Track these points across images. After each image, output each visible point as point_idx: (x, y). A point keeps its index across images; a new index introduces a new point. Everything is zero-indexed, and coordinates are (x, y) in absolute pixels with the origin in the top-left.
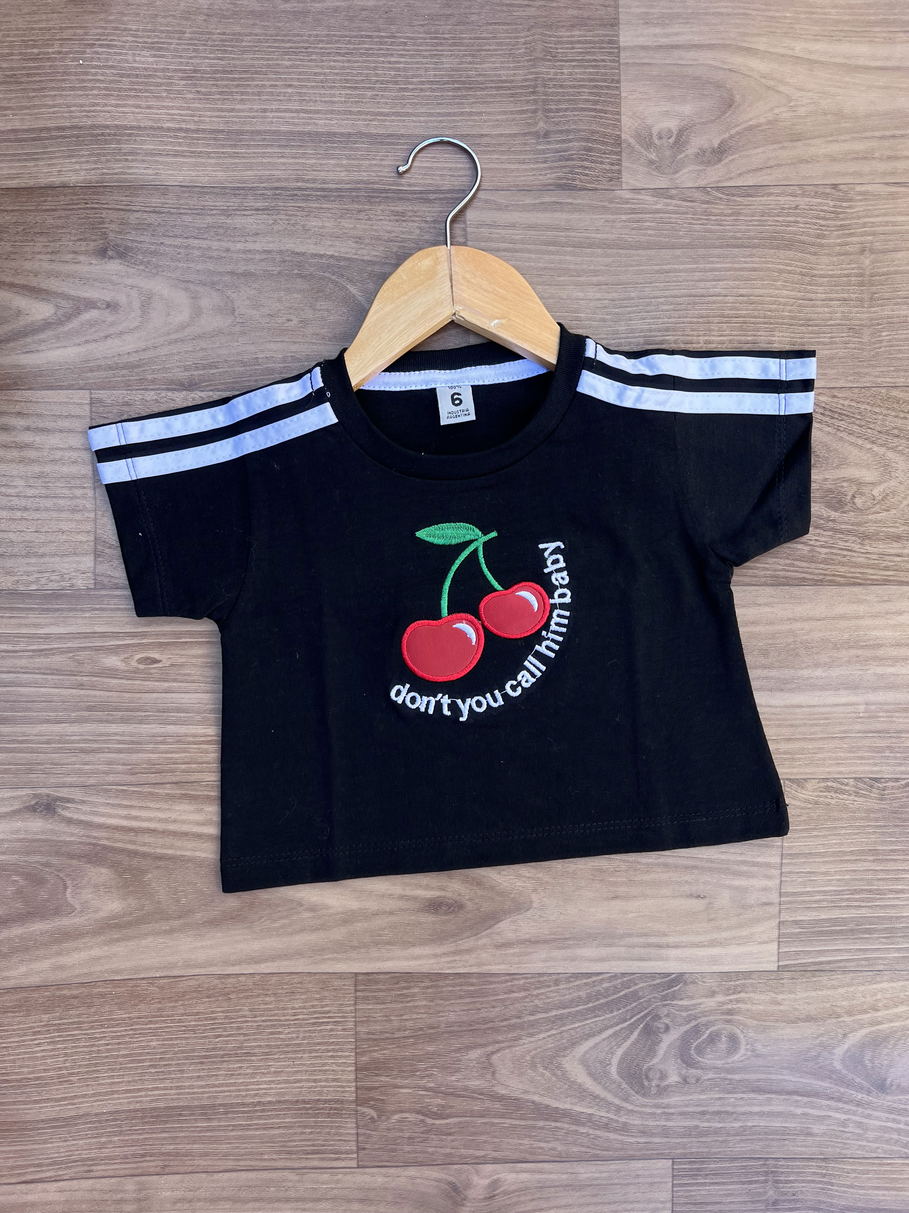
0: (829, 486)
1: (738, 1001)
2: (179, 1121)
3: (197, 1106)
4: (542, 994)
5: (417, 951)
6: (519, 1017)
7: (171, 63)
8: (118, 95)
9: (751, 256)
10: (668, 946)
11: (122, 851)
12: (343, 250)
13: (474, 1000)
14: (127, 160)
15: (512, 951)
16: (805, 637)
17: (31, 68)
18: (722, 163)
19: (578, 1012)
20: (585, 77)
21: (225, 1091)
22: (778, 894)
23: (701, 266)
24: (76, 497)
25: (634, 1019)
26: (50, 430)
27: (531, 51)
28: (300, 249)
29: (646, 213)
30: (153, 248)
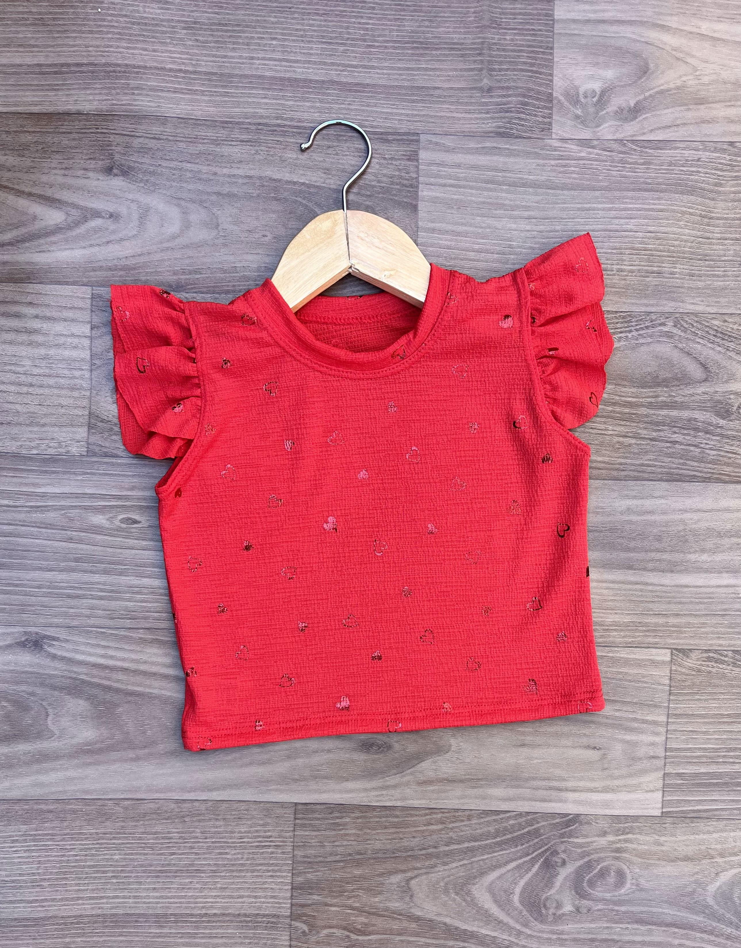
0: (719, 398)
1: (626, 841)
2: (135, 927)
3: (151, 915)
4: (456, 827)
5: (351, 785)
6: (435, 847)
7: (175, 15)
8: (129, 39)
9: (659, 199)
10: (567, 790)
11: (99, 685)
12: (314, 179)
13: (398, 830)
14: (133, 94)
15: (432, 788)
16: (694, 526)
17: (56, 13)
18: (637, 120)
19: (486, 845)
20: (524, 43)
21: (176, 903)
22: (663, 749)
23: (616, 206)
24: (75, 378)
25: (536, 853)
26: (55, 319)
27: (480, 20)
28: (277, 176)
29: (571, 160)
30: (152, 168)
